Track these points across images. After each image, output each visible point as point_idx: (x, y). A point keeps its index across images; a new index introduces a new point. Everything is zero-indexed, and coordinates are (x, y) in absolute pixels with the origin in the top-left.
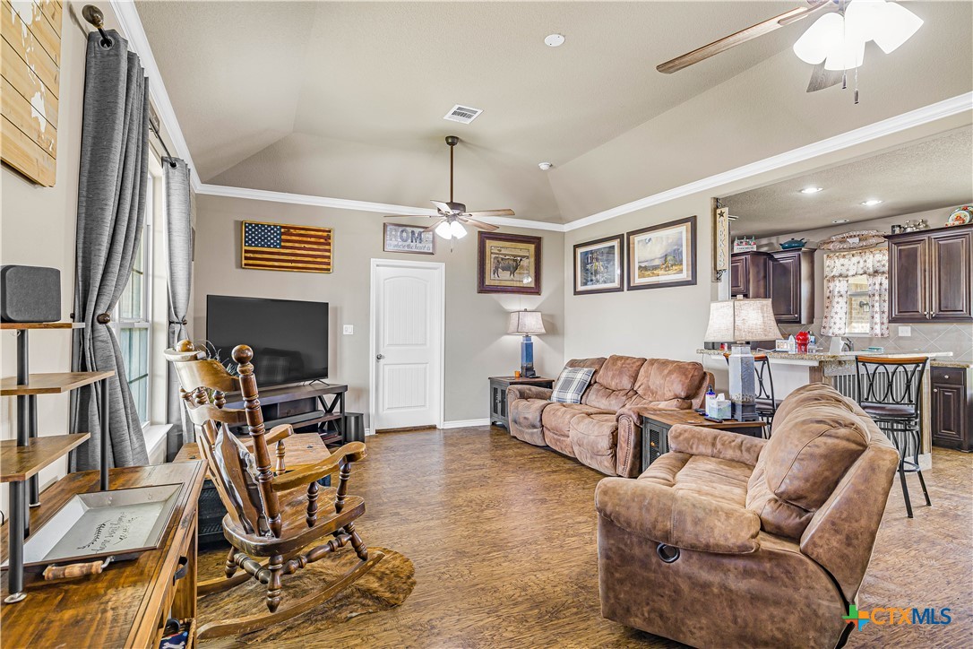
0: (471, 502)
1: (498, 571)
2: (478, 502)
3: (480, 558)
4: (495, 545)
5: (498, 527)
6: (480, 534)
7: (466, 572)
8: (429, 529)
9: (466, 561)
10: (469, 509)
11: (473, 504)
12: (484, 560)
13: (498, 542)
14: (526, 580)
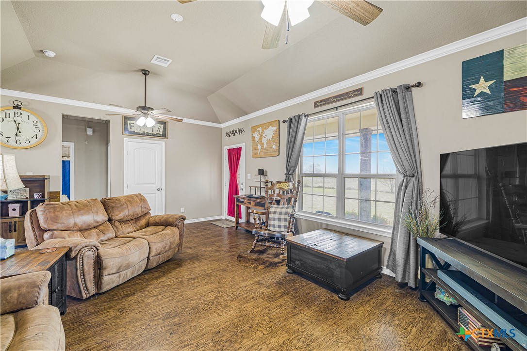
0: (226, 306)
1: (209, 266)
2: (220, 307)
3: (216, 270)
4: (209, 276)
5: (207, 286)
6: (217, 281)
7: (221, 265)
8: (244, 281)
9: (221, 268)
10: (225, 298)
11: (223, 303)
12: (214, 269)
13: (208, 278)
14: (199, 264)
